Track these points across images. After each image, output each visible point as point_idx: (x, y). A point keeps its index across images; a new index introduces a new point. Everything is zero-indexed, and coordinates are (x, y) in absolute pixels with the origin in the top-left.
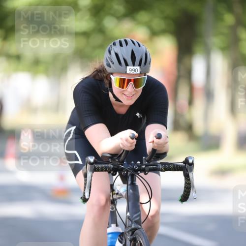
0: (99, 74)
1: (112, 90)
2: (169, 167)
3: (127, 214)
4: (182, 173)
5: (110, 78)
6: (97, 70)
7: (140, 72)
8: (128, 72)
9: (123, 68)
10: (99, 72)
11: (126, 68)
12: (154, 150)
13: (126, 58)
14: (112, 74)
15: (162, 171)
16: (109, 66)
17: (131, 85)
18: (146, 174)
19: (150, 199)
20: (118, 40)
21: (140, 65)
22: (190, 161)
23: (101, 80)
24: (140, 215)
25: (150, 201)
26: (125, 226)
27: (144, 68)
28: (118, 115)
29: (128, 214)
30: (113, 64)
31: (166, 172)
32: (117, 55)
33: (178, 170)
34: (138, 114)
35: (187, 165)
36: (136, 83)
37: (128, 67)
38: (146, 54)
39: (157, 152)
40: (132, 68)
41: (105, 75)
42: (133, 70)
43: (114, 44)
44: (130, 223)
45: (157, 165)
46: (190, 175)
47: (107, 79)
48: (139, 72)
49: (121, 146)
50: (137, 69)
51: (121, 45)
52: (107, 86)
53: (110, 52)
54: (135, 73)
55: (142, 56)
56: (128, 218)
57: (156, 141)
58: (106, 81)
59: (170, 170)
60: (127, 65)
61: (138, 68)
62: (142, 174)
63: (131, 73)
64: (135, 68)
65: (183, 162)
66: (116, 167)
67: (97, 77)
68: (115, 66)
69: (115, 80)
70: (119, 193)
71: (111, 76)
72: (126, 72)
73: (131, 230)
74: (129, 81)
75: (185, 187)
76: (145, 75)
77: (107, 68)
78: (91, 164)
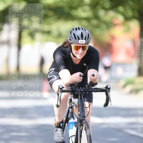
1: (72, 51)
2: (99, 90)
4: (105, 93)
9: (77, 41)
13: (79, 36)
16: (70, 40)
17: (81, 49)
19: (90, 105)
20: (75, 27)
24: (84, 114)
25: (89, 106)
27: (87, 41)
29: (79, 113)
30: (72, 39)
31: (97, 92)
38: (88, 34)
39: (92, 83)
41: (68, 44)
43: (73, 29)
44: (80, 117)
48: (85, 43)
49: (75, 80)
51: (76, 30)
53: (71, 33)
54: (83, 43)
55: (86, 35)
60: (79, 39)
63: (81, 43)
65: (105, 88)
71: (72, 45)
72: (78, 43)
73: (80, 120)
74: (80, 47)
75: (106, 99)
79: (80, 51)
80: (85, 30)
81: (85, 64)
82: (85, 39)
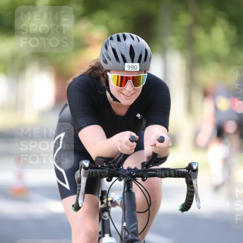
0: (95, 71)
1: (109, 88)
2: (170, 173)
3: (123, 224)
4: (184, 179)
5: (107, 76)
6: (92, 68)
7: (140, 69)
8: (126, 69)
9: (121, 64)
10: (95, 69)
11: (125, 65)
12: (154, 155)
13: (124, 54)
14: (109, 71)
15: (162, 177)
16: (106, 62)
17: (130, 83)
20: (116, 35)
21: (139, 61)
22: (195, 167)
23: (98, 78)
24: (136, 226)
26: (121, 237)
27: (143, 64)
28: (118, 116)
29: (125, 224)
30: (110, 60)
31: (166, 178)
32: (114, 50)
33: (179, 177)
34: (138, 115)
35: (190, 171)
36: (136, 81)
37: (126, 63)
38: (146, 50)
40: (131, 64)
41: (100, 72)
42: (132, 67)
43: (111, 39)
44: (127, 233)
45: (156, 171)
46: (194, 182)
47: (104, 77)
48: (138, 70)
50: (136, 66)
51: (119, 39)
52: (104, 84)
53: (106, 47)
54: (134, 70)
55: (142, 52)
56: (125, 228)
57: (158, 144)
58: (103, 79)
59: (170, 176)
60: (125, 61)
61: (138, 64)
62: (139, 180)
63: (130, 70)
64: (134, 64)
65: (187, 168)
66: (111, 172)
67: (93, 75)
68: (112, 62)
69: (112, 78)
70: (114, 201)
71: (108, 74)
72: (124, 69)
75: (187, 195)
76: (145, 73)
77: (103, 64)
78: (85, 168)
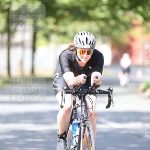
2: (101, 92)
8: (84, 47)
9: (82, 45)
12: (94, 84)
15: (98, 94)
18: (90, 95)
19: (92, 106)
22: (111, 89)
24: (87, 114)
25: (92, 108)
27: (92, 46)
29: (82, 114)
32: (79, 39)
35: (109, 91)
37: (84, 45)
38: (93, 39)
39: (96, 85)
43: (79, 34)
44: (83, 118)
46: (111, 95)
48: (89, 48)
49: (79, 82)
51: (81, 34)
53: (76, 38)
54: (88, 48)
55: (91, 40)
62: (88, 95)
63: (86, 48)
66: (76, 92)
68: (78, 44)
71: (77, 49)
73: (83, 121)
79: (85, 55)
80: (90, 35)
81: (90, 67)
82: (90, 44)
